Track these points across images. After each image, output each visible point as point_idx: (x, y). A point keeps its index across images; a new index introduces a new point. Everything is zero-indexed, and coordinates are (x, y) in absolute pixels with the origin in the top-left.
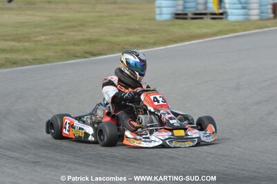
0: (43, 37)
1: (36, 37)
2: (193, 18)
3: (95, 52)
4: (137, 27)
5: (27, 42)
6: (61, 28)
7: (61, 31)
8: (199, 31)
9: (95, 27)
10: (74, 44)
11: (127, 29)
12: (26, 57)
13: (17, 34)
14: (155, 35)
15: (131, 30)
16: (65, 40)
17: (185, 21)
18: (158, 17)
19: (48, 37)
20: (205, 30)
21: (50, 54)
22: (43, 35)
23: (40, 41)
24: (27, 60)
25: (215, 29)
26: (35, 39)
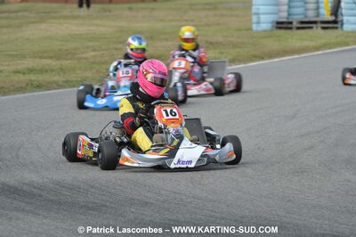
0: (92, 54)
1: (83, 53)
2: (298, 28)
4: (220, 39)
5: (68, 59)
8: (298, 44)
9: (166, 39)
12: (56, 78)
13: (60, 50)
14: (238, 50)
15: (211, 43)
17: (288, 31)
18: (254, 27)
20: (306, 43)
21: (90, 75)
22: (94, 50)
23: (86, 58)
24: (55, 82)
25: (319, 42)
26: (80, 56)
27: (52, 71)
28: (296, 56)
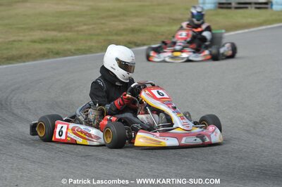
0: (85, 27)
1: (77, 26)
2: (236, 8)
3: (139, 42)
4: (179, 17)
5: (68, 32)
6: (103, 18)
7: (103, 21)
8: (244, 21)
9: (137, 16)
10: (116, 34)
11: (170, 18)
12: (69, 47)
13: (58, 24)
15: (174, 20)
16: (107, 30)
17: (230, 10)
19: (90, 27)
20: (250, 20)
21: (93, 44)
22: (85, 24)
23: (82, 31)
24: (69, 50)
25: (261, 19)
26: (76, 29)
27: (62, 41)
28: (246, 31)
